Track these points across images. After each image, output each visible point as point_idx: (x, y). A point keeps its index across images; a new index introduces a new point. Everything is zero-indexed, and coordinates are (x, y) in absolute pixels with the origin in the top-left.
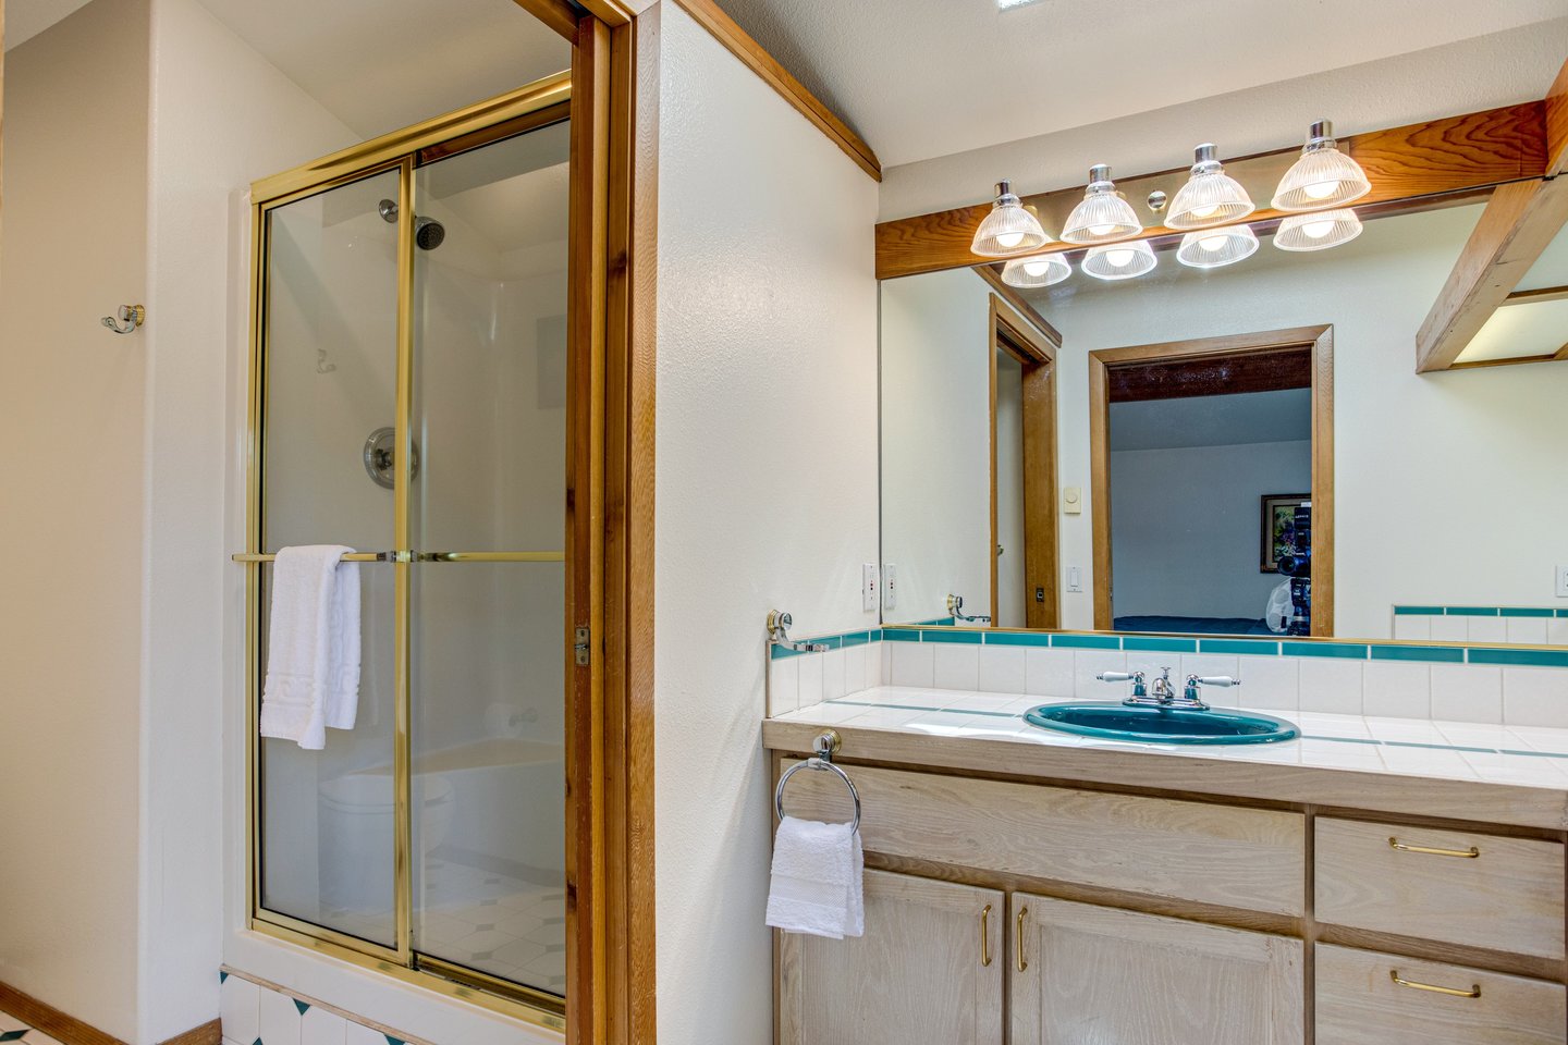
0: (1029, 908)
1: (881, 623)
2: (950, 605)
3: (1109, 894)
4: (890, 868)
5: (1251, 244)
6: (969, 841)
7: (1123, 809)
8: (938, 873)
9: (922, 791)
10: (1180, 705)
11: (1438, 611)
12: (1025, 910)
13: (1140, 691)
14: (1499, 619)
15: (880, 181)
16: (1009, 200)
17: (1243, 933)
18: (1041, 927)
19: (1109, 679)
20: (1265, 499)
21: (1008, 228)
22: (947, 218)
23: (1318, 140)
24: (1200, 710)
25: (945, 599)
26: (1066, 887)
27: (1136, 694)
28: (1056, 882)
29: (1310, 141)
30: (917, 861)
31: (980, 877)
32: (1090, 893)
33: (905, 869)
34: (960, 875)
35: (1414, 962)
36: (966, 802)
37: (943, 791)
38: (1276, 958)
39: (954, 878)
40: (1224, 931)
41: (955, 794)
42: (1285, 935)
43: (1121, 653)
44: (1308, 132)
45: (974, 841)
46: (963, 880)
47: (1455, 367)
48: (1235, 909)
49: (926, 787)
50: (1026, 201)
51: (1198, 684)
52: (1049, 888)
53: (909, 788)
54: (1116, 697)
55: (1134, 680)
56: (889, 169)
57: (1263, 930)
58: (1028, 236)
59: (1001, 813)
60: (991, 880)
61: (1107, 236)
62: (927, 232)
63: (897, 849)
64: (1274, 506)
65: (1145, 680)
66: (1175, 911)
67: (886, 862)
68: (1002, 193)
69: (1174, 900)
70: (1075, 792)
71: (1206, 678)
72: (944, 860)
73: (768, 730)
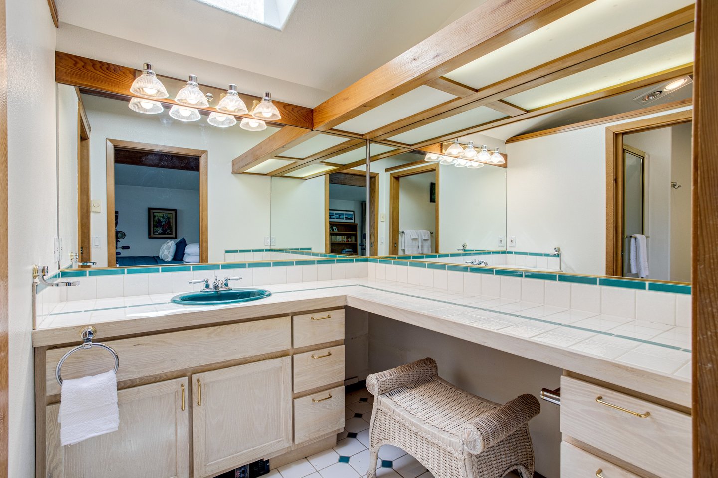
0: (200, 379)
1: (59, 269)
2: (72, 257)
3: (229, 362)
4: (125, 387)
5: (233, 122)
6: (171, 360)
7: (237, 329)
8: (153, 380)
9: (146, 344)
10: (223, 289)
11: (236, 252)
12: (199, 381)
13: (208, 286)
14: (252, 253)
15: (58, 28)
16: (151, 73)
17: (275, 359)
18: (205, 384)
19: (195, 283)
20: (150, 209)
21: (150, 86)
22: (107, 66)
23: (267, 98)
24: (230, 290)
25: (70, 254)
26: (213, 365)
27: (206, 287)
28: (211, 365)
29: (264, 97)
30: (141, 379)
31: (175, 375)
32: (222, 365)
33: (134, 385)
34: (165, 377)
35: (317, 351)
36: (171, 344)
37: (158, 341)
38: (284, 364)
39: (162, 379)
40: (270, 361)
41: (164, 341)
42: (285, 356)
43: (192, 272)
44: (264, 94)
45: (173, 359)
46: (167, 379)
47: (243, 173)
48: (271, 353)
49: (148, 342)
50: (159, 76)
51: (228, 281)
52: (206, 368)
53: (138, 345)
54: (198, 289)
55: (205, 282)
56: (64, 24)
57: (279, 357)
58: (159, 92)
59: (187, 343)
60: (180, 374)
61: (194, 104)
62: (92, 68)
63: (132, 376)
64: (153, 213)
65: (209, 282)
66: (253, 360)
67: (123, 385)
68: (148, 68)
69: (252, 356)
70: (218, 327)
71: (231, 278)
72: (159, 372)
73: (35, 336)
